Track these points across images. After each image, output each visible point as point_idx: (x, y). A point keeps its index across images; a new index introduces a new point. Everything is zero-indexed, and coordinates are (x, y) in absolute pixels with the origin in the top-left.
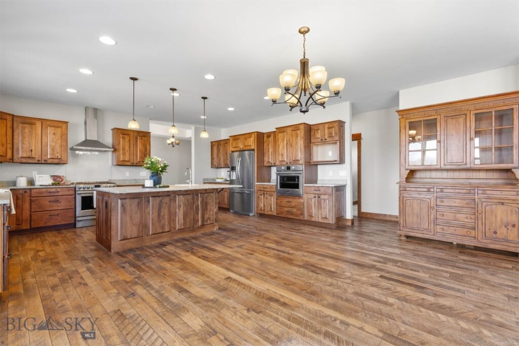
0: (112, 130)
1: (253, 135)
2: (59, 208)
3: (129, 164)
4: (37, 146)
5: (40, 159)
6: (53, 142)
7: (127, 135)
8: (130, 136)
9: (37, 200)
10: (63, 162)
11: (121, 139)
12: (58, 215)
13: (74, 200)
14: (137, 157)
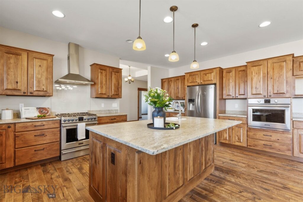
0: (91, 66)
1: (214, 70)
2: (45, 142)
3: (106, 96)
4: (23, 78)
5: (26, 91)
6: (39, 74)
7: (105, 70)
8: (106, 72)
9: (22, 135)
10: (48, 95)
11: (99, 74)
12: (43, 149)
13: (59, 132)
14: (112, 90)
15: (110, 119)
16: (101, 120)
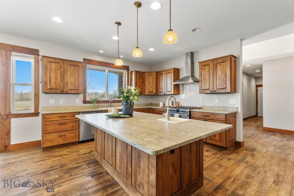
3: (209, 92)
8: (209, 66)
11: (202, 71)
15: (203, 115)
16: (194, 114)
